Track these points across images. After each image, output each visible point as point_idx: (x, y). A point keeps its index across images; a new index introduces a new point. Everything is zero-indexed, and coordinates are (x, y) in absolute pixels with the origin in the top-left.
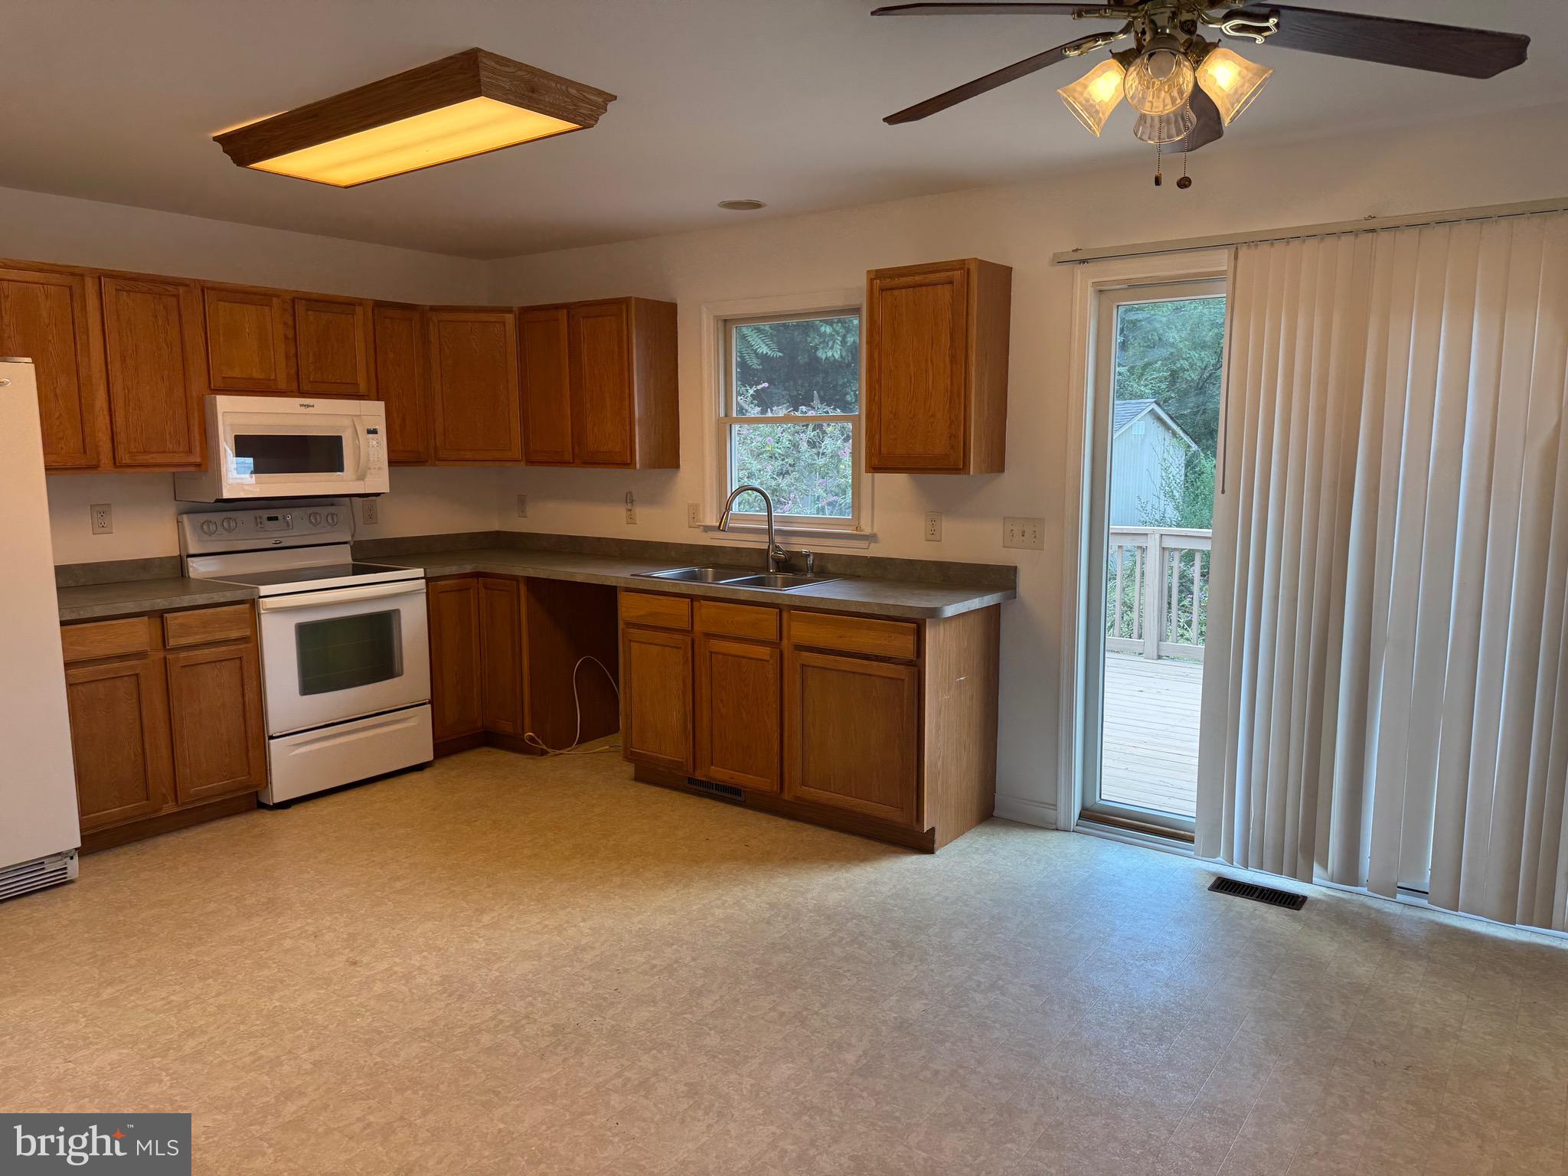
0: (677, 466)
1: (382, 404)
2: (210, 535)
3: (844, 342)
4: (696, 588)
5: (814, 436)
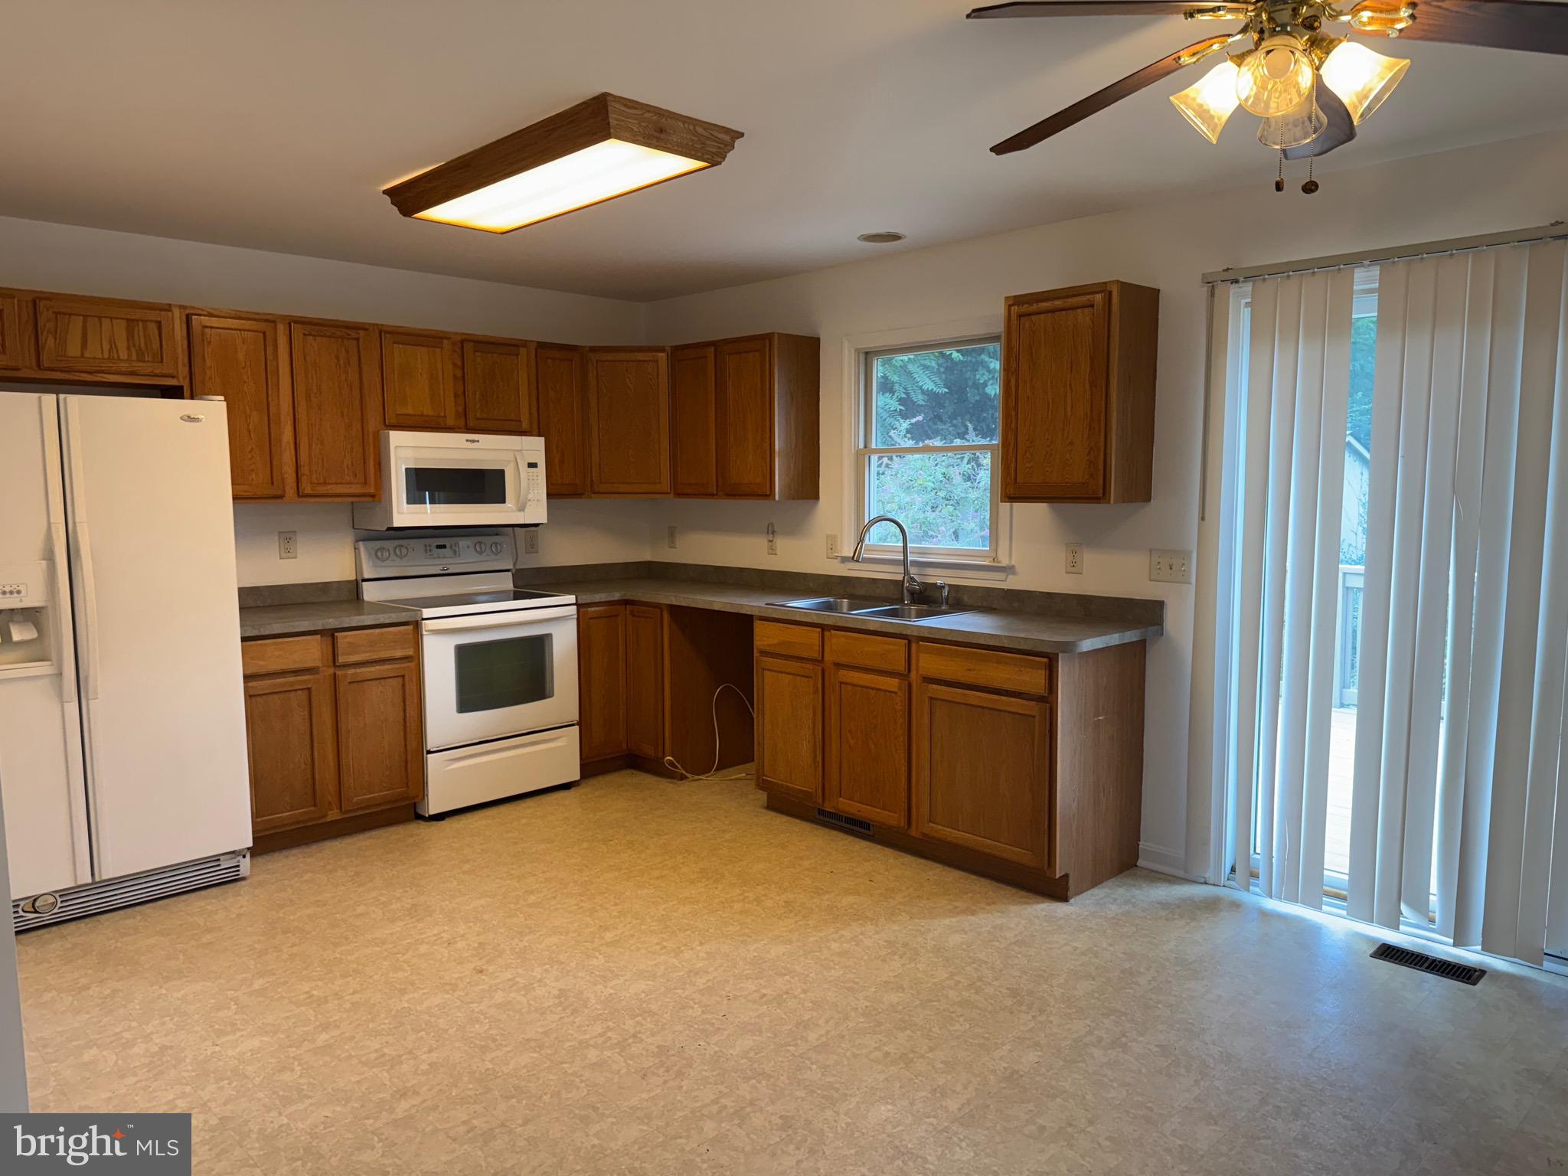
0: (816, 497)
1: (542, 439)
2: (383, 561)
4: (828, 618)
5: (969, 469)
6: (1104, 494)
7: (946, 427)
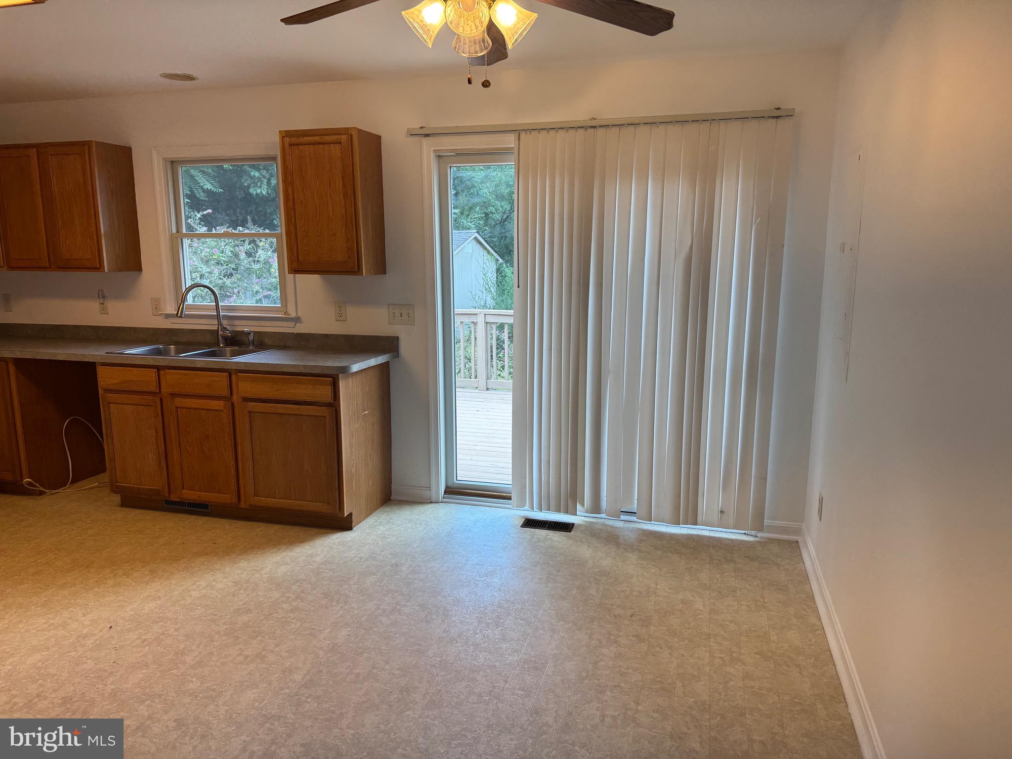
0: (140, 270)
3: (269, 183)
4: (161, 360)
5: (250, 248)
6: (358, 269)
7: (223, 216)
